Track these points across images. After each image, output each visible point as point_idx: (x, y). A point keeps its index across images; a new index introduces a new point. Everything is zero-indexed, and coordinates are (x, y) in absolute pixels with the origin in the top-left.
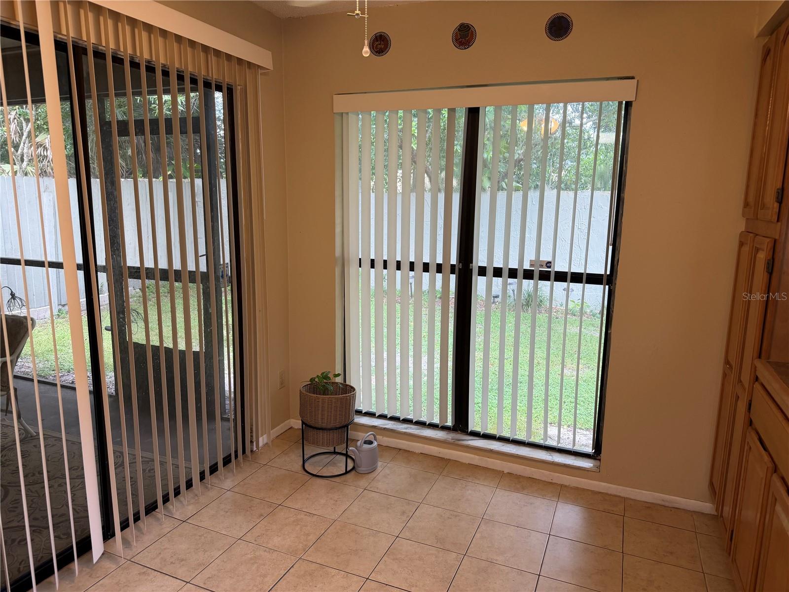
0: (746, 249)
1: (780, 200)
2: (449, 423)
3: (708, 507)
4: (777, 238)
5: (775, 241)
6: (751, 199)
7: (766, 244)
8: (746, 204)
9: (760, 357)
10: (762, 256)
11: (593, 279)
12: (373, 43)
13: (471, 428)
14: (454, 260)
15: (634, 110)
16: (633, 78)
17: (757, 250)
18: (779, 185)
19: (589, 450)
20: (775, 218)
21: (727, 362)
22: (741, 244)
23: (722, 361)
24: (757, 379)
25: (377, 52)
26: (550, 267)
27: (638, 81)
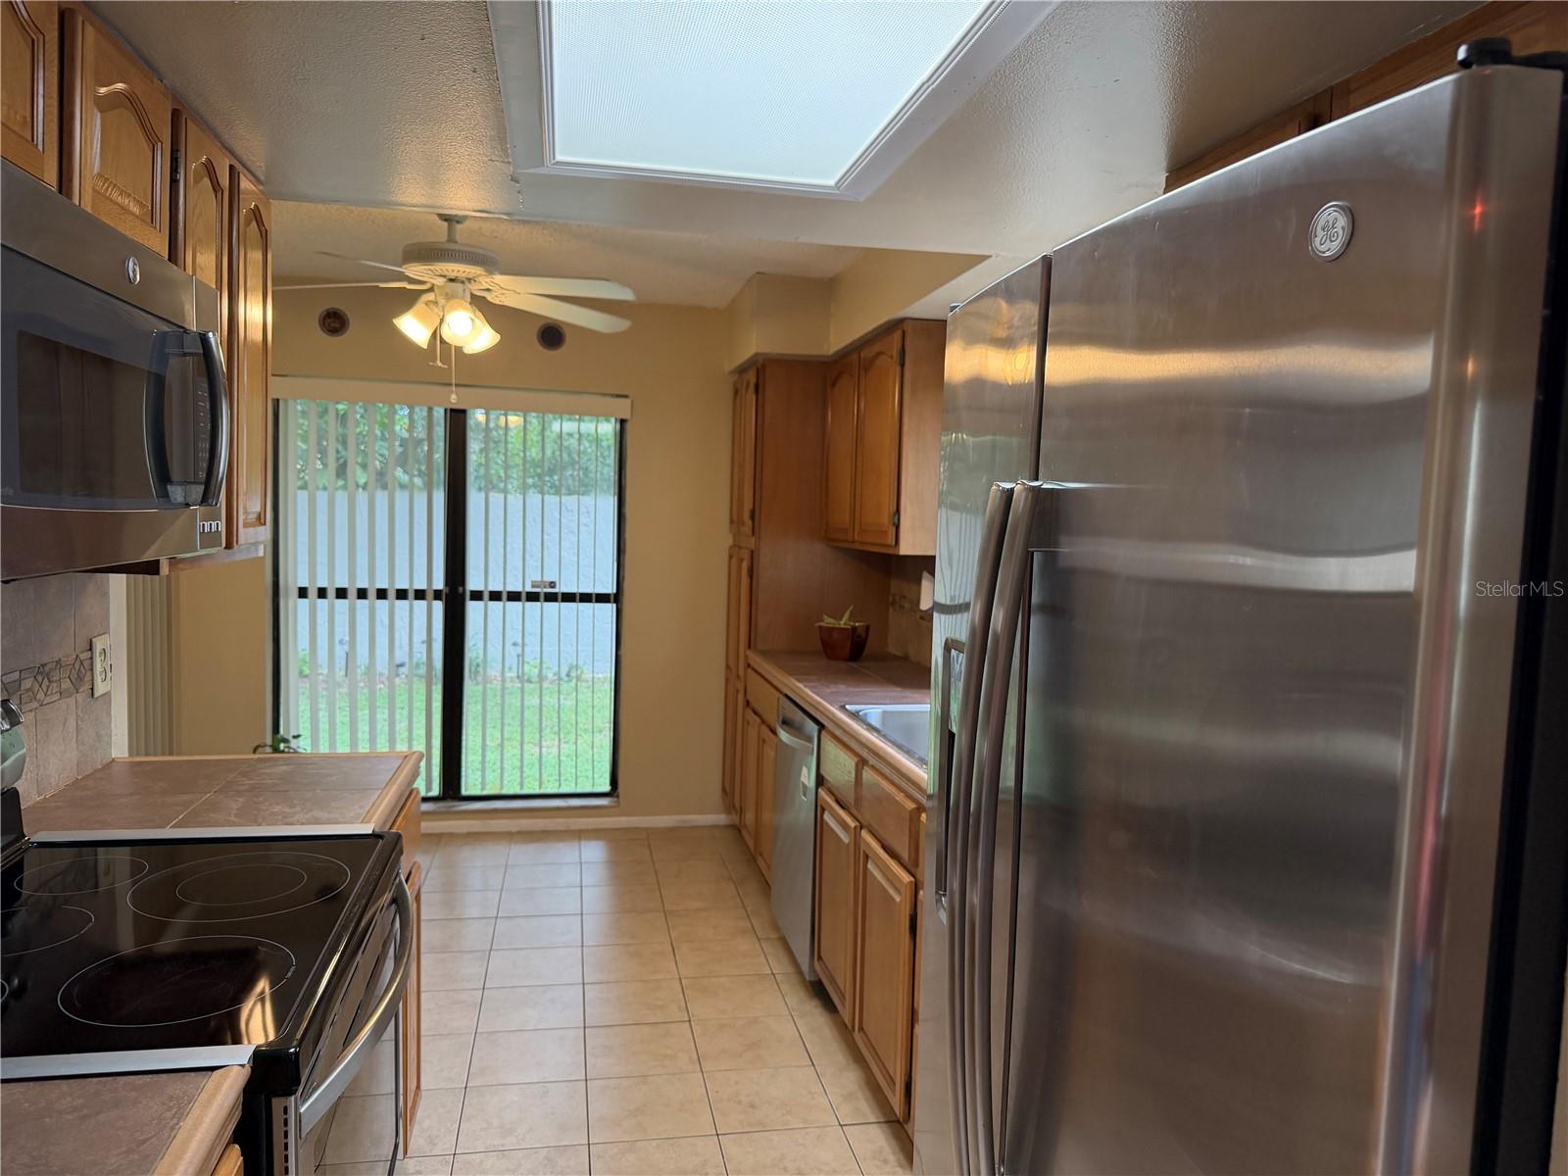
0: (734, 560)
1: (752, 518)
2: (435, 791)
3: (721, 819)
4: (753, 548)
5: (752, 552)
6: (735, 517)
7: (746, 555)
8: (732, 521)
9: (749, 647)
10: (745, 565)
11: (602, 598)
12: (324, 319)
13: (464, 792)
14: (439, 584)
15: (629, 427)
16: (626, 396)
17: (742, 560)
18: (751, 506)
19: (607, 788)
20: (750, 534)
21: (728, 667)
22: (731, 557)
23: (724, 666)
24: (749, 666)
25: (329, 331)
26: (553, 587)
27: (632, 401)
